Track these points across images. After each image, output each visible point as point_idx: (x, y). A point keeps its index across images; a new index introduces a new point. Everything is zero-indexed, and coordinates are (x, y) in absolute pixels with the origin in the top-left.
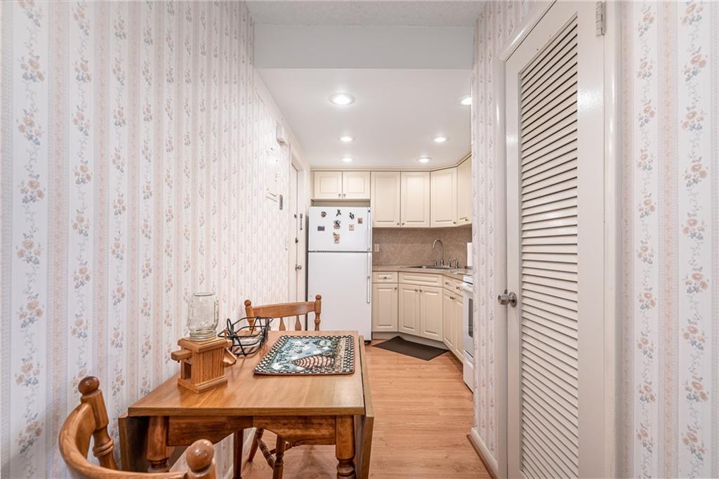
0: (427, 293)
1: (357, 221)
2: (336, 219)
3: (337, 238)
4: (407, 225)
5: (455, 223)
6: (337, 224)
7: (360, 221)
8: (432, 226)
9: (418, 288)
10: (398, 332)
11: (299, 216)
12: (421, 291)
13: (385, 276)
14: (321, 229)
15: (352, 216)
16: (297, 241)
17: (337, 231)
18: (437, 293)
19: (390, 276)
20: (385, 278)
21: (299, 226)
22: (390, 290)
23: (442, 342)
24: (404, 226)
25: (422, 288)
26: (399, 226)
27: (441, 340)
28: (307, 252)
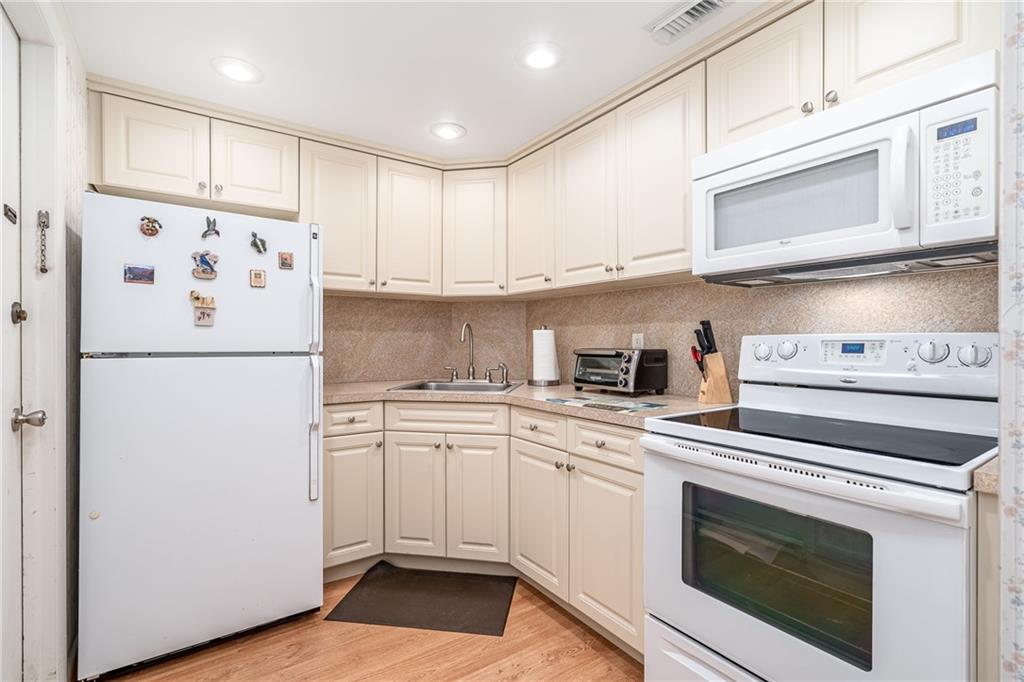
0: (465, 451)
1: (276, 262)
2: (202, 247)
3: (204, 311)
4: (395, 287)
5: (502, 288)
6: (205, 265)
7: (286, 263)
8: (446, 293)
9: (439, 439)
10: (384, 554)
11: (30, 219)
12: (449, 447)
13: (351, 415)
14: (141, 275)
15: (259, 245)
16: (18, 316)
17: (204, 289)
18: (494, 448)
19: (364, 413)
20: (352, 421)
21: (32, 259)
22: (365, 450)
23: (508, 564)
24: (385, 290)
25: (452, 439)
26: (373, 289)
27: (506, 560)
28: (75, 356)
